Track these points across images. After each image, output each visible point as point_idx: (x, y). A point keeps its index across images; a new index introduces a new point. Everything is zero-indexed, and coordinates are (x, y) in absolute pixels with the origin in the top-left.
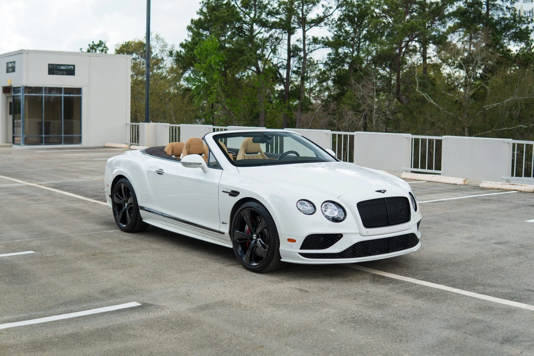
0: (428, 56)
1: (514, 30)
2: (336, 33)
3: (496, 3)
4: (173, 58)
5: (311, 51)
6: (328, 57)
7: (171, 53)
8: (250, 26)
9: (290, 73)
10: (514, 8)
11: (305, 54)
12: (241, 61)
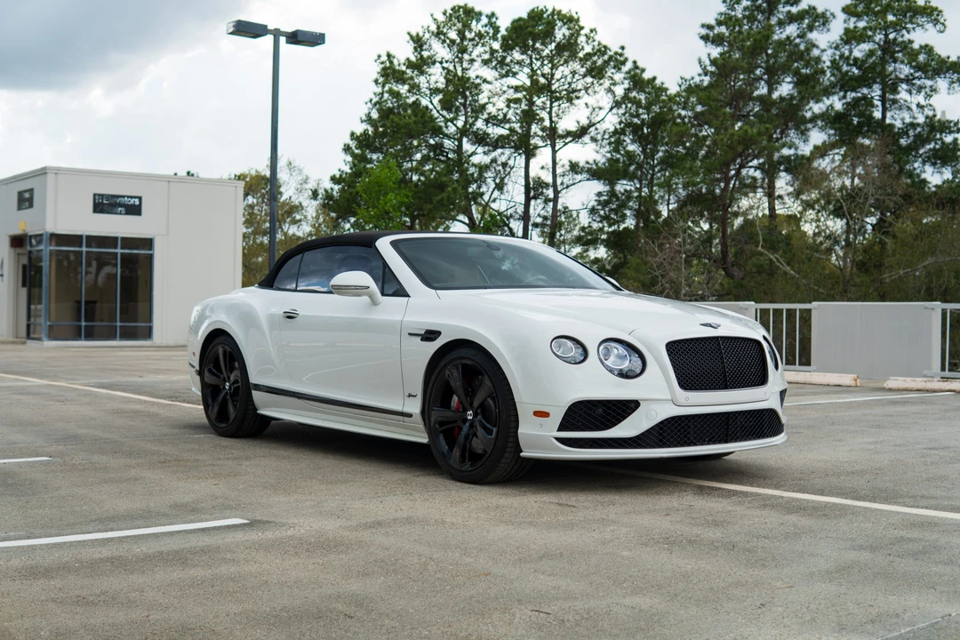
0: (777, 194)
1: (932, 146)
2: (609, 155)
3: (898, 97)
4: (318, 202)
5: (567, 187)
6: (597, 198)
7: (315, 194)
8: (456, 143)
9: (530, 228)
10: (930, 105)
11: (556, 193)
12: (438, 202)
